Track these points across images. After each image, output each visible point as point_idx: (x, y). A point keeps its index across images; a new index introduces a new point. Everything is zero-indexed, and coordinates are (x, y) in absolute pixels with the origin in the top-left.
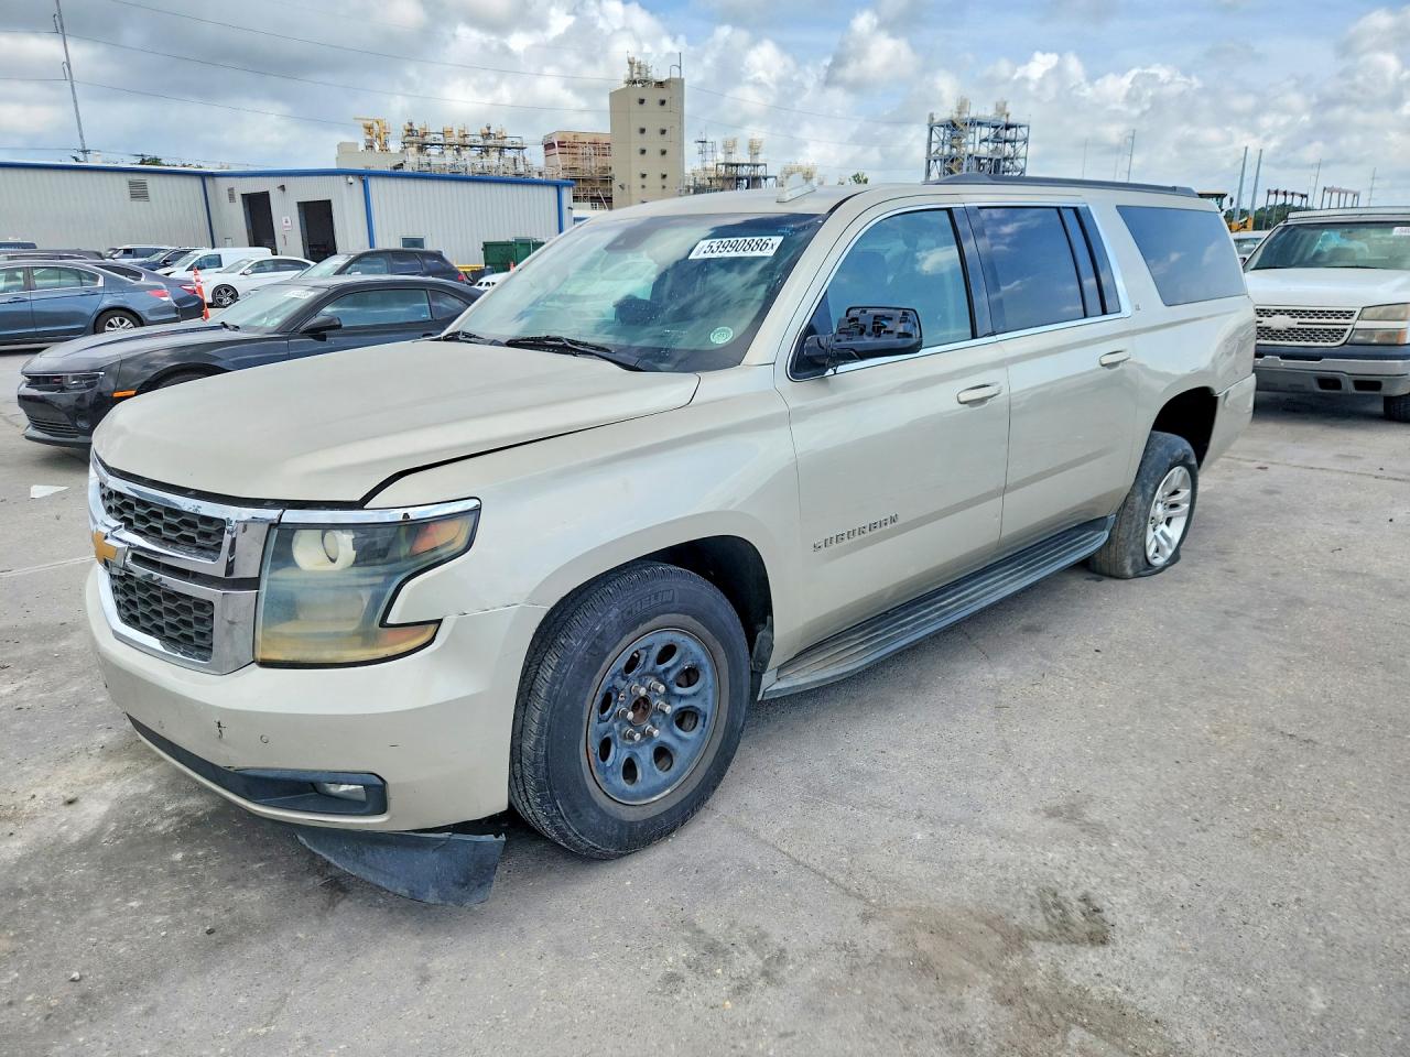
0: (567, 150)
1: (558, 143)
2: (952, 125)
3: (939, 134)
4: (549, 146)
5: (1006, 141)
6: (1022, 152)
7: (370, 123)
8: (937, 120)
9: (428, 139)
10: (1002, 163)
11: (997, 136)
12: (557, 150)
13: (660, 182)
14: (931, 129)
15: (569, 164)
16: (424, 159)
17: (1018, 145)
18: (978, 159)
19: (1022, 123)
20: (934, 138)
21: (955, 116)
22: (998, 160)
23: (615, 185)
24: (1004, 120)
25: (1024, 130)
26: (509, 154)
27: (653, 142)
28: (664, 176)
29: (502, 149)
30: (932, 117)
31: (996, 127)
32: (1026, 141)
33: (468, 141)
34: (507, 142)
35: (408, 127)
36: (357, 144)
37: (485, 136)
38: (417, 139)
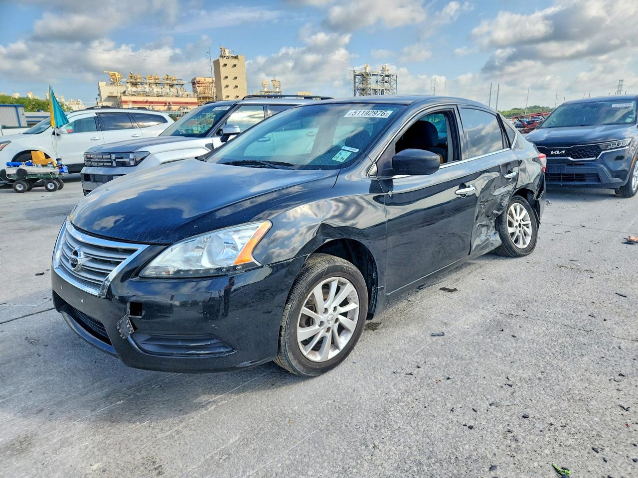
0: (200, 85)
1: (197, 82)
2: (362, 75)
3: (358, 78)
4: (194, 83)
5: (386, 82)
6: (394, 87)
8: (356, 73)
9: (138, 80)
10: (385, 91)
11: (383, 80)
12: (196, 85)
14: (355, 77)
15: (202, 91)
16: (134, 89)
17: (392, 84)
18: (375, 90)
19: (394, 74)
20: (357, 80)
21: (364, 71)
22: (383, 90)
24: (386, 73)
25: (395, 77)
26: (176, 87)
27: (232, 82)
28: (238, 96)
29: (172, 86)
30: (354, 72)
31: (382, 76)
32: (396, 81)
33: (157, 81)
34: (175, 82)
35: (130, 75)
37: (165, 79)
38: (133, 81)
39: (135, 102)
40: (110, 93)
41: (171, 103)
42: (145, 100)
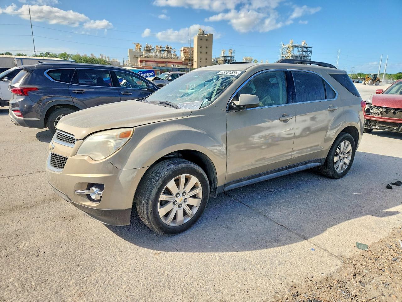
0: (185, 52)
1: (184, 50)
3: (285, 49)
5: (304, 52)
6: (310, 55)
7: (137, 44)
9: (151, 48)
10: (303, 58)
11: (302, 50)
12: (183, 52)
13: (205, 61)
14: (283, 48)
15: (186, 55)
17: (308, 53)
19: (310, 47)
22: (301, 57)
23: (194, 61)
24: (305, 46)
25: (311, 49)
26: (172, 53)
27: (204, 50)
28: (206, 59)
29: (169, 52)
32: (311, 51)
33: (161, 49)
34: (171, 50)
35: (146, 45)
36: (133, 49)
37: (166, 48)
38: (148, 49)
39: (146, 61)
40: (135, 55)
41: (167, 62)
42: (153, 60)
